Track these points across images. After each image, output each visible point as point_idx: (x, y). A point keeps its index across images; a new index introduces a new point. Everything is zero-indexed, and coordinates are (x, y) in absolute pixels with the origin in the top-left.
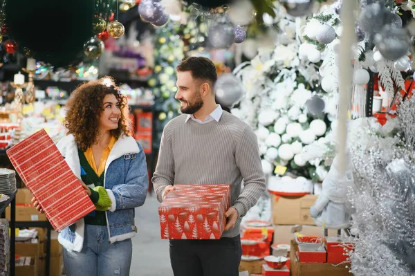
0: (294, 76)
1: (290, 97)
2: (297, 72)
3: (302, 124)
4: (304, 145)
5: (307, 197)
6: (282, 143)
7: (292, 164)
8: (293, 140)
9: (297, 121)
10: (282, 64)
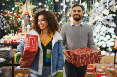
0: (101, 24)
1: (100, 29)
2: (102, 23)
3: (104, 36)
4: (105, 42)
5: (105, 56)
6: (98, 41)
7: (102, 47)
8: (102, 40)
9: (103, 35)
10: (98, 20)
